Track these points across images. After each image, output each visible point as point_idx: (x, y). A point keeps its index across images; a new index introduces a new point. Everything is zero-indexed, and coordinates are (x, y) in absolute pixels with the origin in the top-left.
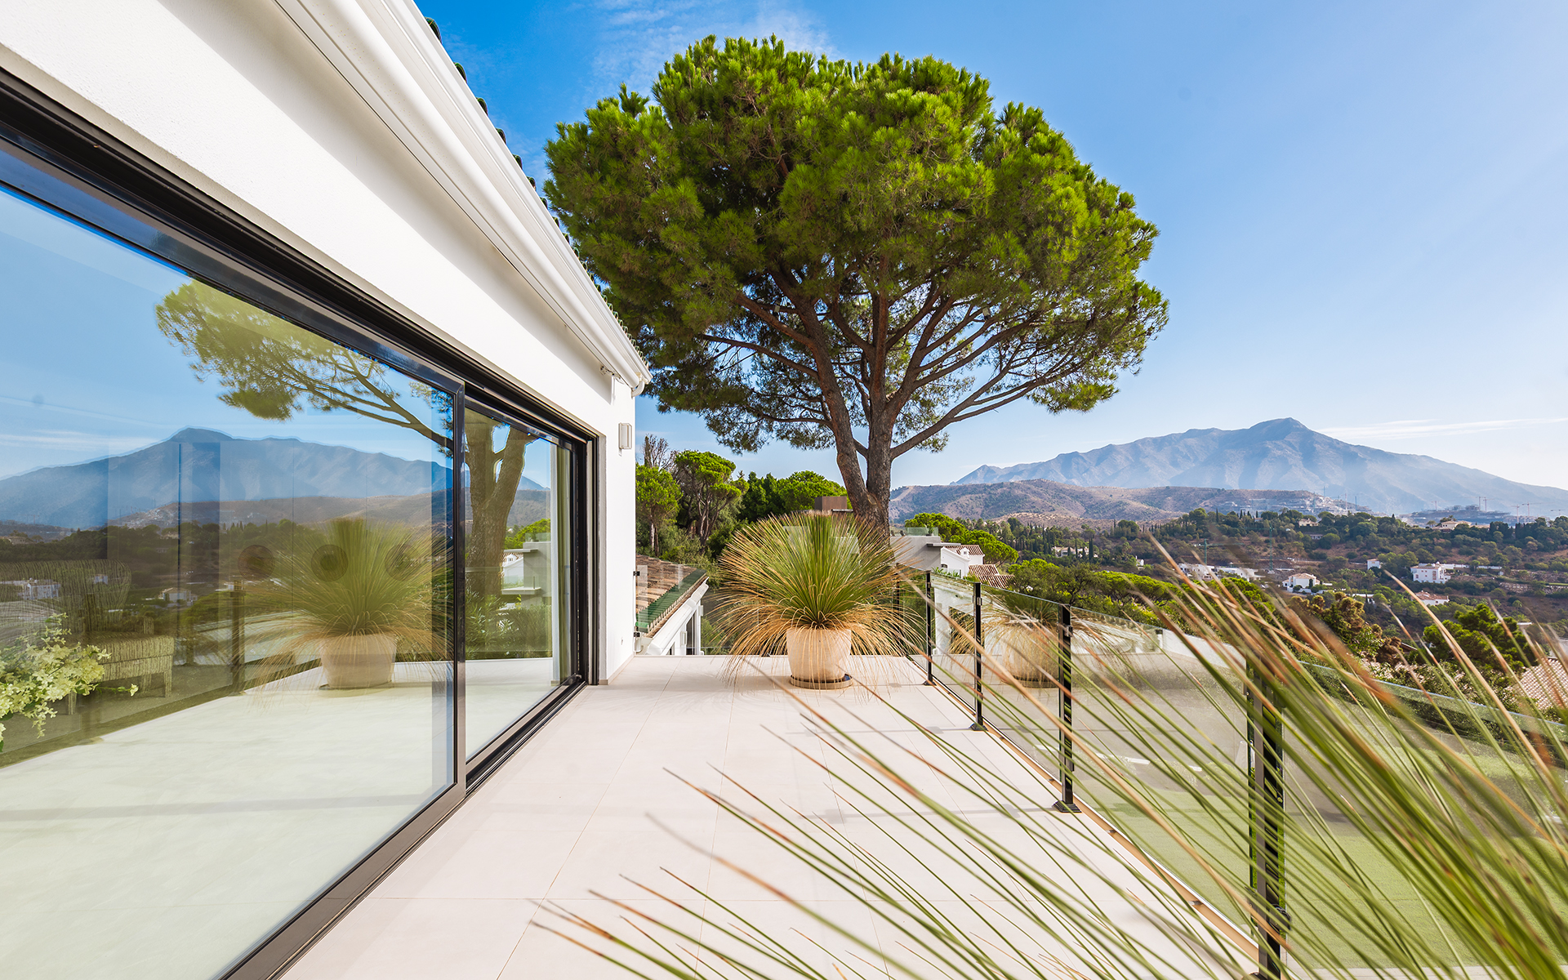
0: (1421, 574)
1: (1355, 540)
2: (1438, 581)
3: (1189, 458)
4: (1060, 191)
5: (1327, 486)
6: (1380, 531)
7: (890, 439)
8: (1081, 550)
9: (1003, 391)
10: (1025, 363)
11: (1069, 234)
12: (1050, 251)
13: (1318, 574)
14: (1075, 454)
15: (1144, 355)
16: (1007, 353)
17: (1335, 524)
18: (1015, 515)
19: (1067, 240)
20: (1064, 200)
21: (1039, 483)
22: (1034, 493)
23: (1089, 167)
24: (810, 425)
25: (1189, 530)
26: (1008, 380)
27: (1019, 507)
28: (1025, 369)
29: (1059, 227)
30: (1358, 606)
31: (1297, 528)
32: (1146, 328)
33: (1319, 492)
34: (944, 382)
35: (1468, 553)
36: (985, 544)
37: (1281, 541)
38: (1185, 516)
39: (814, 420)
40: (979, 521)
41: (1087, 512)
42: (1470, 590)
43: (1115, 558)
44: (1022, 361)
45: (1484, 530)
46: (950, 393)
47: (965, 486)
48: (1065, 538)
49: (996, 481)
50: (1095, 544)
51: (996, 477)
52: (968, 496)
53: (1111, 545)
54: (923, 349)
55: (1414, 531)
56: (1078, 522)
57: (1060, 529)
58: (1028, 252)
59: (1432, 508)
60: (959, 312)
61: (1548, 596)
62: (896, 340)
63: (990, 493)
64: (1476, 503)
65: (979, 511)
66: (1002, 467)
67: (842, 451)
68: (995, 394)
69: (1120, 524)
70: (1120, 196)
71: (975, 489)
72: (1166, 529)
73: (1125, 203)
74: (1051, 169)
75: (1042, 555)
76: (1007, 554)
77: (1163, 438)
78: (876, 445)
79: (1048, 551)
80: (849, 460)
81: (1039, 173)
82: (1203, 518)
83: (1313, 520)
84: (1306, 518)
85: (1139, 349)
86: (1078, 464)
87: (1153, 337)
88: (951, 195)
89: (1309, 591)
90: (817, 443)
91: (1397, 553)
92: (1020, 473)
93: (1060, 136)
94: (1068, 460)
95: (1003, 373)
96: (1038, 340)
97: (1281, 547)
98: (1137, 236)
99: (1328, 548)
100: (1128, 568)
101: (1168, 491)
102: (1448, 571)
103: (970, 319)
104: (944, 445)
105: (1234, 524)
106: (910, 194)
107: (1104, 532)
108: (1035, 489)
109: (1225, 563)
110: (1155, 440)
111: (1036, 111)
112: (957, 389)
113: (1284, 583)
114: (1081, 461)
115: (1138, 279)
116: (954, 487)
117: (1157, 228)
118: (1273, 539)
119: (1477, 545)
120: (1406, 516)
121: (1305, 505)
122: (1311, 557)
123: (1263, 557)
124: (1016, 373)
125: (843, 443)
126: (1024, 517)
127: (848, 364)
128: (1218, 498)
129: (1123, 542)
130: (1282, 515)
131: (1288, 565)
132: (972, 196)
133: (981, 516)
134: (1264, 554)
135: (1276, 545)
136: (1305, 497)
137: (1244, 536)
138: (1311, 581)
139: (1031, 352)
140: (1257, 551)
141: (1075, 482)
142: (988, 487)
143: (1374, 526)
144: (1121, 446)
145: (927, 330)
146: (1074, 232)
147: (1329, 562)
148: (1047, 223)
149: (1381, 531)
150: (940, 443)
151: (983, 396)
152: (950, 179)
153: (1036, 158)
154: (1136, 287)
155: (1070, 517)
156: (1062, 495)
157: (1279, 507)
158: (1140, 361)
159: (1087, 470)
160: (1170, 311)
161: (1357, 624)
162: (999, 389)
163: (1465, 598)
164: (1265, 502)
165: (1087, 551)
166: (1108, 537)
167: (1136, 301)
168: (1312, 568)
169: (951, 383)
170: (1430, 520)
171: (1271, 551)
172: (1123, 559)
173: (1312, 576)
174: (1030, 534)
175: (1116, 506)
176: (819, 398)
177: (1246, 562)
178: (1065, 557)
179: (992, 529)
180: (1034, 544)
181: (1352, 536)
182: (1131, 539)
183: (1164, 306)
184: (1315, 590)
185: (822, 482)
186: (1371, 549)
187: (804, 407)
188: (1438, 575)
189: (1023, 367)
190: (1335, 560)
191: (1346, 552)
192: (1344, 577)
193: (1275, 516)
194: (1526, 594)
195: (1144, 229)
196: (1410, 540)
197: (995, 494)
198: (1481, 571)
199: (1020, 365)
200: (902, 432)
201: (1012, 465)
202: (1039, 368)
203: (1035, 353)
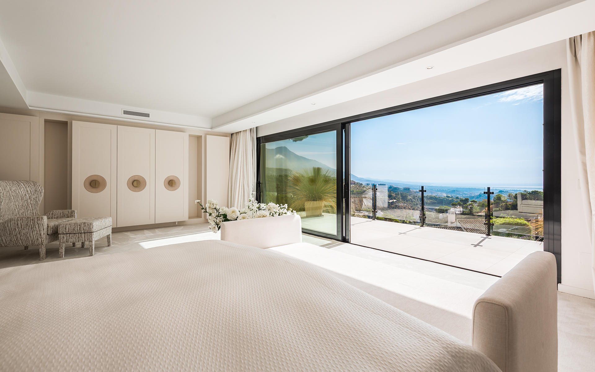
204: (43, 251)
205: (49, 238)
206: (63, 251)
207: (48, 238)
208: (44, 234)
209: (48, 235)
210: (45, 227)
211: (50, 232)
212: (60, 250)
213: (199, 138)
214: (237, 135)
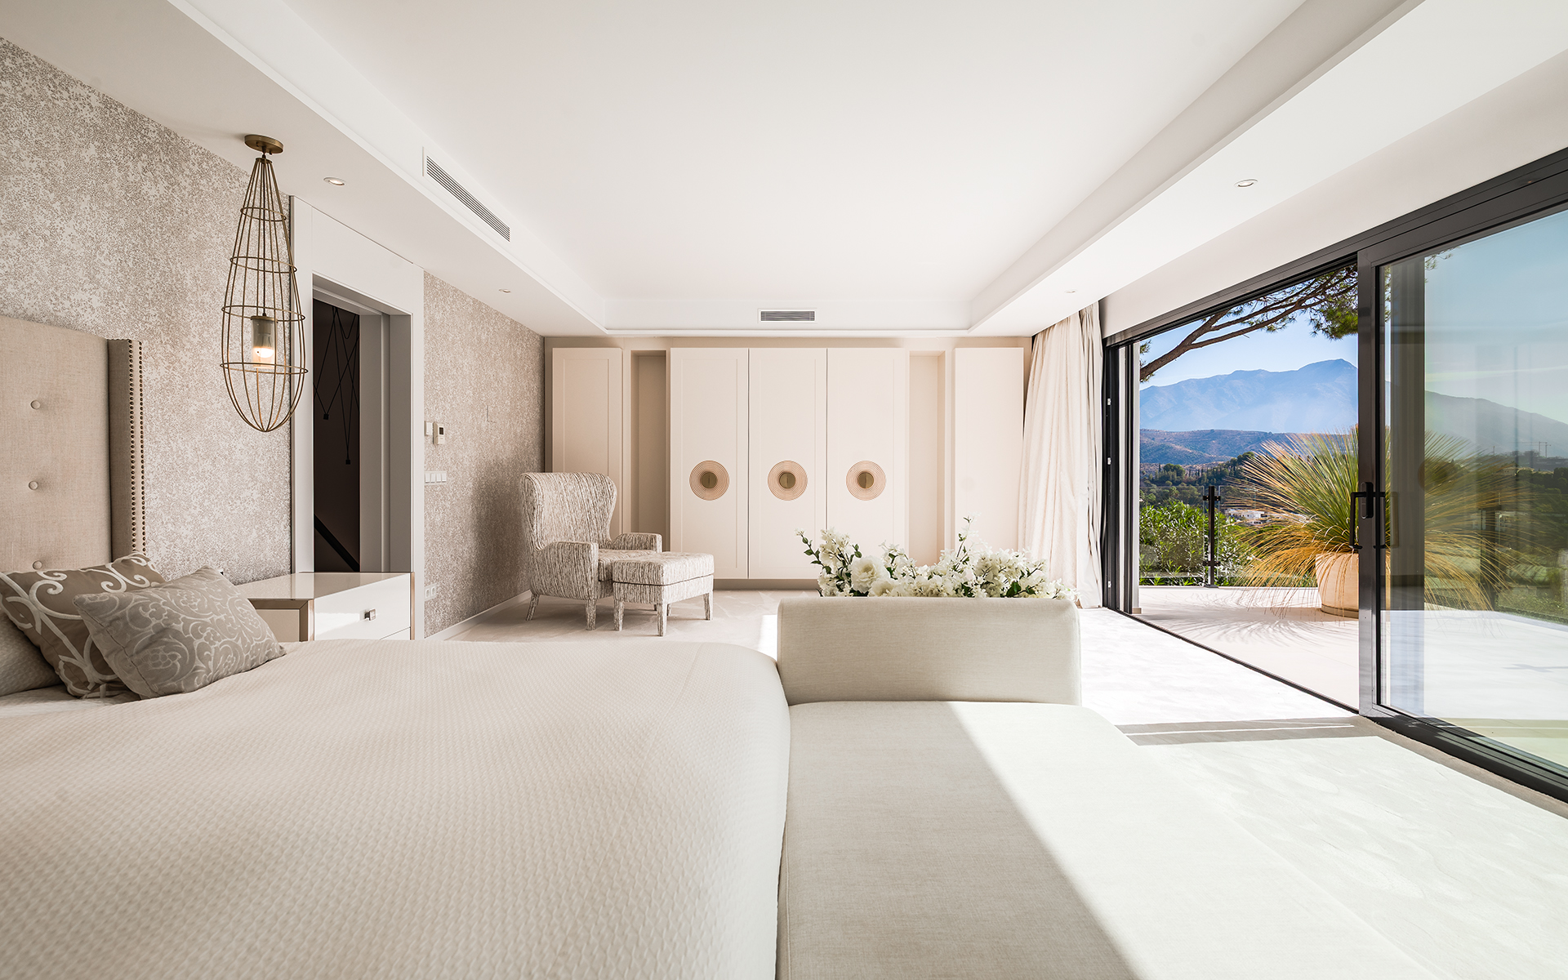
3: (1234, 401)
69: (1166, 468)
72: (1213, 473)
101: (1212, 434)
110: (1199, 382)
129: (1169, 486)
166: (1153, 481)
175: (1159, 450)
182: (1177, 483)
204: (591, 613)
205: (602, 589)
206: (620, 616)
207: (599, 587)
208: (592, 578)
209: (599, 581)
210: (595, 564)
211: (602, 578)
212: (615, 615)
213: (939, 358)
214: (1044, 337)
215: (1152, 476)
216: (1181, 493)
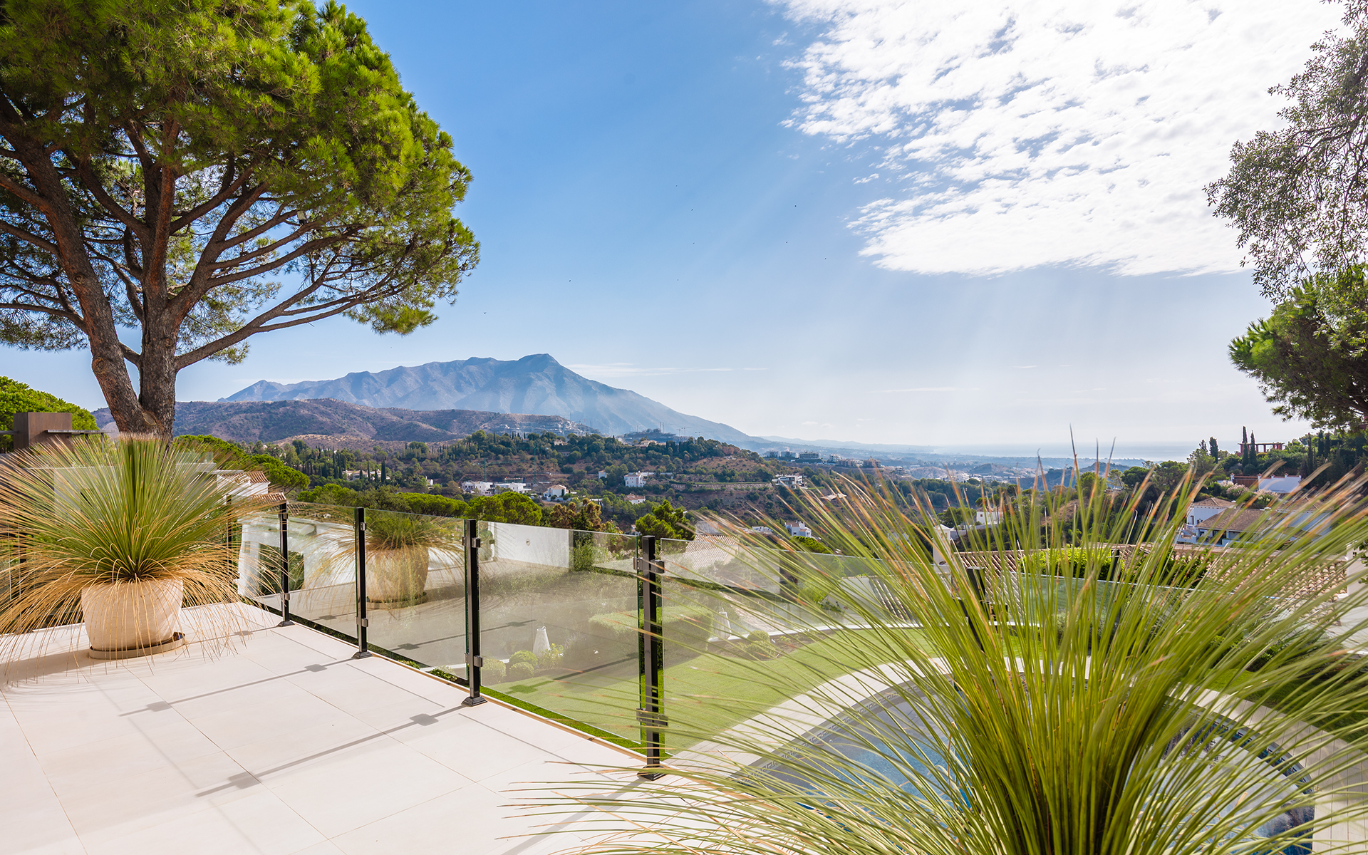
0: (630, 481)
1: (591, 456)
2: (639, 486)
3: (471, 384)
4: (388, 113)
5: (572, 412)
6: (606, 449)
7: (174, 345)
8: (374, 473)
9: (316, 304)
10: (341, 277)
11: (396, 158)
12: (377, 170)
13: (567, 484)
14: (366, 374)
15: (458, 287)
16: (318, 263)
17: (578, 443)
18: (301, 437)
19: (395, 164)
20: (392, 123)
21: (328, 403)
22: (322, 413)
23: (410, 96)
24: (32, 316)
25: (472, 450)
26: (321, 292)
27: (306, 428)
28: (339, 283)
29: (387, 148)
30: (597, 508)
31: (553, 447)
32: (460, 264)
33: (567, 418)
34: (243, 284)
35: (655, 464)
36: (270, 470)
37: (542, 458)
38: (468, 438)
39: (42, 309)
40: (258, 444)
41: (378, 434)
42: (656, 490)
43: (407, 478)
44: (336, 274)
45: (663, 446)
46: (250, 297)
47: (238, 404)
48: (357, 460)
49: (277, 399)
50: (387, 466)
51: (277, 394)
52: (243, 415)
53: (402, 466)
54: (219, 241)
55: (626, 448)
56: (369, 444)
57: (351, 452)
58: (356, 165)
59: (635, 431)
60: (265, 209)
61: (695, 492)
62: (179, 224)
63: (270, 412)
64: (659, 427)
65: (257, 432)
66: (284, 382)
67: (101, 355)
68: (308, 306)
69: (412, 446)
70: (441, 134)
71: (251, 408)
72: (453, 450)
73: (444, 142)
74: (378, 87)
75: (333, 480)
76: (297, 481)
77: (449, 364)
78: (153, 351)
79: (338, 475)
80: (112, 367)
81: (365, 87)
82: (483, 439)
83: (564, 440)
84: (559, 439)
85: (453, 282)
86: (369, 384)
87: (467, 272)
88: (269, 78)
89: (561, 499)
90: (47, 341)
91: (616, 465)
92: (306, 391)
93: (387, 57)
94: (358, 380)
95: (316, 284)
96: (352, 255)
97: (542, 464)
98: (453, 177)
99: (574, 463)
100: (419, 488)
101: (454, 414)
102: (645, 478)
103: (281, 219)
104: (243, 356)
105: (507, 444)
106: (216, 60)
107: (395, 453)
108: (323, 409)
109: (500, 480)
110: (442, 365)
111: (360, 20)
112: (258, 295)
113: (545, 493)
114: (371, 382)
115: (454, 216)
116: (224, 405)
117: (472, 173)
118: (536, 457)
119: (660, 457)
120: (621, 437)
121: (557, 428)
122: (563, 471)
123: (529, 473)
124: (330, 287)
125: (102, 345)
126: (310, 439)
127: (97, 241)
128: (495, 422)
129: (414, 463)
130: (542, 437)
131: (546, 478)
132: (294, 88)
133: (260, 438)
134: (530, 470)
135: (538, 462)
136: (558, 421)
137: (515, 454)
138: (563, 491)
139: (346, 267)
140: (525, 467)
141: (366, 402)
142: (268, 405)
143: (602, 445)
144: (413, 369)
145: (225, 221)
146: (402, 158)
147: (574, 475)
148: (375, 141)
149: (608, 449)
150: (238, 354)
151: (294, 307)
152: (267, 59)
153: (363, 70)
154: (452, 223)
155: (359, 438)
156: (352, 416)
157: (541, 430)
158: (455, 293)
159: (378, 391)
160: (482, 253)
161: (597, 522)
162: (311, 300)
163: (654, 496)
164: (530, 424)
165: (379, 473)
166: (400, 459)
167: (452, 236)
168: (564, 480)
169: (251, 287)
170: (635, 440)
171: (535, 467)
172: (415, 479)
173: (564, 487)
174: (319, 458)
175: (407, 428)
176: (50, 280)
177: (517, 476)
178: (357, 481)
179: (274, 452)
180: (324, 468)
181: (588, 453)
182: (421, 460)
183: (476, 246)
184: (565, 498)
185: (24, 392)
186: (601, 463)
187: (22, 289)
188: (639, 481)
189: (338, 281)
190: (579, 473)
191: (584, 466)
192: (585, 486)
193: (538, 437)
194: (684, 492)
195: (461, 172)
196: (623, 455)
197: (277, 414)
198: (662, 477)
199: (336, 279)
200: (186, 339)
201: (296, 381)
202: (354, 284)
203: (350, 268)
215: (399, 454)
216: (424, 469)
